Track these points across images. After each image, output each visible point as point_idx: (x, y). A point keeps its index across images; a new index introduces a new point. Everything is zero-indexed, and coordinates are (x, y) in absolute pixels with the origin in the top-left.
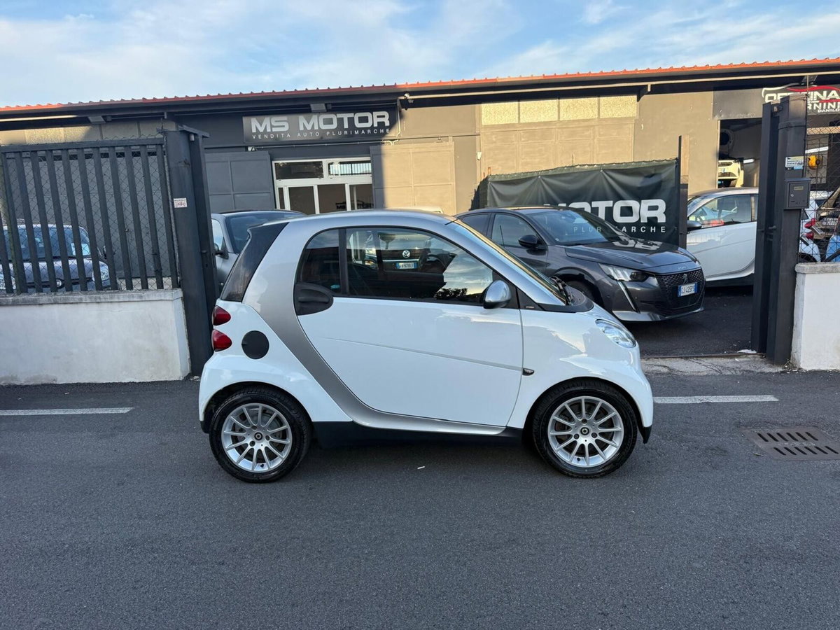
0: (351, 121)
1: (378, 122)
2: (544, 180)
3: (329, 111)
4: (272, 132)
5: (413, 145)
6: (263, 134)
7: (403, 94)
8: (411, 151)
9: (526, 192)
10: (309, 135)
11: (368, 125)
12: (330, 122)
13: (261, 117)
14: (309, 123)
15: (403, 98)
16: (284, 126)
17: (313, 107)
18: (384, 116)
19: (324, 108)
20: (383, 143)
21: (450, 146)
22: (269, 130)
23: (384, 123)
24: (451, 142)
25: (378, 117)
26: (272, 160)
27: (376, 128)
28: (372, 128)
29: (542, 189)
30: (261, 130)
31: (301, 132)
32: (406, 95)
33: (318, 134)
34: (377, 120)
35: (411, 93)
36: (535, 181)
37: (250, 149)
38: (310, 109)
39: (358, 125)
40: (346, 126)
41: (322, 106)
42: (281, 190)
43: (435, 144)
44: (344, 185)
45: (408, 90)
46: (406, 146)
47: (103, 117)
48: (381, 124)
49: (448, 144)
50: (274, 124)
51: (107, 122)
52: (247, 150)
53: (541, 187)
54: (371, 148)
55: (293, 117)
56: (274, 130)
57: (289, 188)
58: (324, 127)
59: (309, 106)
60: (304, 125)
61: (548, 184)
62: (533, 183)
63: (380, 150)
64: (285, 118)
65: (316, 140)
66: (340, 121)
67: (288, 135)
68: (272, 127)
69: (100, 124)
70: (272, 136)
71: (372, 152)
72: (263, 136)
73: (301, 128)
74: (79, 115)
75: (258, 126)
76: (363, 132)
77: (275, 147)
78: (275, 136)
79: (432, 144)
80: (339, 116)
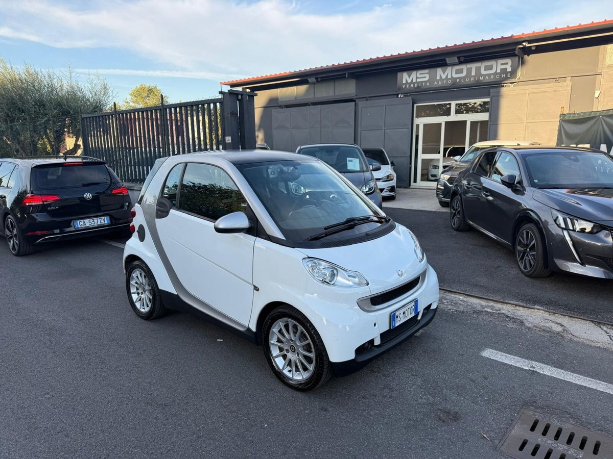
0: (478, 69)
1: (501, 69)
2: (604, 120)
3: (461, 63)
4: (416, 82)
5: (528, 87)
6: (410, 84)
7: (521, 43)
8: (527, 92)
9: (588, 131)
10: (443, 82)
11: (493, 71)
12: (460, 71)
13: (410, 72)
14: (444, 74)
15: (521, 46)
16: (425, 77)
17: (448, 60)
18: (507, 64)
19: (457, 61)
20: (502, 86)
21: (567, 86)
22: (414, 81)
23: (506, 69)
24: (568, 82)
25: (502, 64)
26: (413, 104)
27: (498, 73)
28: (496, 73)
29: (602, 129)
30: (409, 81)
31: (438, 81)
32: (524, 44)
33: (450, 82)
34: (500, 67)
35: (529, 42)
36: (596, 121)
37: (399, 96)
38: (446, 63)
39: (483, 72)
40: (473, 74)
41: (455, 59)
42: (418, 126)
43: (552, 84)
44: (466, 121)
45: (526, 39)
46: (524, 87)
47: (316, 78)
48: (504, 71)
49: (565, 84)
50: (419, 76)
51: (318, 81)
52: (398, 97)
53: (601, 126)
54: (492, 90)
55: (433, 70)
56: (418, 80)
57: (424, 125)
58: (455, 76)
59: (445, 60)
60: (440, 75)
61: (607, 123)
62: (595, 122)
63: (499, 92)
64: (427, 71)
65: (449, 86)
66: (469, 70)
67: (428, 84)
68: (417, 78)
69: (314, 83)
70: (416, 85)
71: (492, 94)
72: (410, 86)
73: (438, 78)
74: (302, 78)
75: (408, 79)
76: (487, 77)
77: (418, 93)
78: (418, 85)
79: (549, 85)
80: (469, 66)
